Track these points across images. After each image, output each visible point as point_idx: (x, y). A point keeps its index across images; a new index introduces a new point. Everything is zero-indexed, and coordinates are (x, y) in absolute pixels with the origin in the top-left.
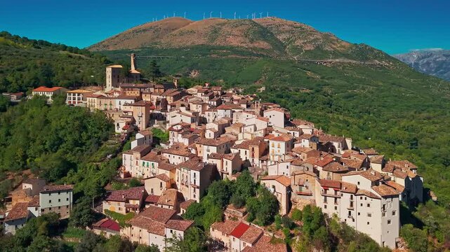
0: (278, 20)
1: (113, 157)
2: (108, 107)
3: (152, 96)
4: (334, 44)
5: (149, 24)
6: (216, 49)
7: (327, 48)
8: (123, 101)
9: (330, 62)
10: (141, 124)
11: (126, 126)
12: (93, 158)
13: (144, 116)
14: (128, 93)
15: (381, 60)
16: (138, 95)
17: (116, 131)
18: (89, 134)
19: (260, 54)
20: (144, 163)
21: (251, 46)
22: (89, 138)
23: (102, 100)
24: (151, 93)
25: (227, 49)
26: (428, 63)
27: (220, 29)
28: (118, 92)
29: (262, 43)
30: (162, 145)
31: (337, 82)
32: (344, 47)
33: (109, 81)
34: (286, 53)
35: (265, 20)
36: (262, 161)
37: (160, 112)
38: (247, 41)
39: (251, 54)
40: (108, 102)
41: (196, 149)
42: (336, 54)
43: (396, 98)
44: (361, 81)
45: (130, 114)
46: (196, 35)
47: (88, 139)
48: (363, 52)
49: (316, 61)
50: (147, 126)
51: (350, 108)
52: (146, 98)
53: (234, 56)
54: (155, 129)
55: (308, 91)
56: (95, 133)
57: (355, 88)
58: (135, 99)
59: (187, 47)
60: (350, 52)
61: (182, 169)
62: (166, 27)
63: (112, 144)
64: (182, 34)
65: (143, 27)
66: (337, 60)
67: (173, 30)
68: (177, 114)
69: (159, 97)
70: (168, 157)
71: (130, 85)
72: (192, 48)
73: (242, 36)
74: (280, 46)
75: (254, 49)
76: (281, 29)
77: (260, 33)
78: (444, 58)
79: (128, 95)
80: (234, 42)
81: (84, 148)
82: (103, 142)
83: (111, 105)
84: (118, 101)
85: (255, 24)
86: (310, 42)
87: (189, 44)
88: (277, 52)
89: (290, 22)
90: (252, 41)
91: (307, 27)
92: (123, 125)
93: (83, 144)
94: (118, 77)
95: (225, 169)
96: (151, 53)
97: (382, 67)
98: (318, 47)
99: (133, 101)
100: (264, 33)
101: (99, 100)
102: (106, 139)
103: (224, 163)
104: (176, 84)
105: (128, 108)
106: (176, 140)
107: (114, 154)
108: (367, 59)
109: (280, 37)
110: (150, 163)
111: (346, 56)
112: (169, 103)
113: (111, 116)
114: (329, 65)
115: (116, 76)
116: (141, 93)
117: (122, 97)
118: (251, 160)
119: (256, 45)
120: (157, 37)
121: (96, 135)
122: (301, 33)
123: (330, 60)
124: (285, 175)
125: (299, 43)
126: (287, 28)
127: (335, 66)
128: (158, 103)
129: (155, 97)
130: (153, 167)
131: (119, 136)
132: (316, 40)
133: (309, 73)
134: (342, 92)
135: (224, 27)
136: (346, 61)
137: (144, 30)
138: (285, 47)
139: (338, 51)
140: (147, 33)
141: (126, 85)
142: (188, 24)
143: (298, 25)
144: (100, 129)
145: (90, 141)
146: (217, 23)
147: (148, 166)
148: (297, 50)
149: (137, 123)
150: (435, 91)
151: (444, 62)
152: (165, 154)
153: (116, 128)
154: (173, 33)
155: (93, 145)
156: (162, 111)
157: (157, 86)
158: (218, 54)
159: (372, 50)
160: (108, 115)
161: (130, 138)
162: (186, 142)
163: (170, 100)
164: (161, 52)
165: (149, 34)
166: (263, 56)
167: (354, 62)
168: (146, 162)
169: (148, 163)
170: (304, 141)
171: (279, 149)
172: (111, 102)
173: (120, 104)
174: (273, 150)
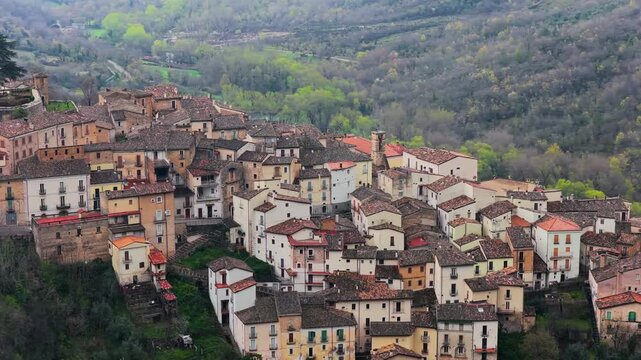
3: (119, 154)
11: (153, 257)
13: (172, 219)
14: (45, 156)
16: (80, 157)
17: (123, 272)
20: (312, 334)
36: (539, 275)
52: (100, 164)
68: (277, 202)
83: (10, 199)
84: (32, 184)
99: (86, 180)
110: (332, 332)
112: (179, 169)
124: (633, 290)
129: (129, 157)
130: (341, 338)
147: (324, 339)
153: (122, 266)
163: (180, 160)
168: (318, 332)
169: (324, 333)
170: (602, 222)
171: (568, 246)
172: (9, 189)
173: (42, 192)
174: (556, 250)
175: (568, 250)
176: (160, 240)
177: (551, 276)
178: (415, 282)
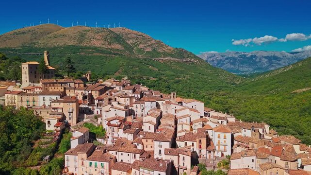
0: (127, 30)
1: (51, 158)
2: (31, 104)
3: (76, 91)
4: (164, 48)
5: (26, 29)
6: (84, 49)
7: (160, 50)
8: (47, 98)
9: (162, 60)
10: (72, 120)
11: (58, 124)
12: (29, 162)
13: (75, 112)
14: (51, 89)
15: (191, 59)
16: (62, 90)
17: (47, 128)
18: (18, 134)
19: (116, 53)
20: (91, 163)
21: (110, 47)
22: (19, 139)
23: (23, 97)
24: (75, 89)
25: (92, 49)
26: (213, 61)
27: (86, 34)
28: (40, 88)
29: (117, 45)
30: (99, 140)
31: (168, 72)
32: (170, 50)
33: (25, 76)
34: (133, 53)
35: (119, 29)
36: (210, 152)
37: (87, 106)
38: (107, 43)
39: (110, 53)
40: (31, 98)
41: (143, 144)
42: (165, 54)
43: (203, 82)
44: (182, 72)
45: (60, 110)
46: (66, 37)
47: (18, 141)
48: (181, 53)
49: (154, 59)
50: (78, 121)
51: (180, 90)
52: (71, 94)
53: (98, 54)
54: (86, 123)
55: (154, 79)
56: (24, 133)
57: (179, 76)
58: (60, 95)
59: (61, 47)
60: (173, 53)
61: (141, 169)
62: (42, 31)
63: (46, 143)
64: (55, 37)
65: (22, 30)
66: (166, 58)
67: (48, 33)
68: (111, 109)
69: (84, 92)
70: (115, 155)
71: (51, 81)
72: (65, 48)
73: (103, 40)
74: (129, 48)
75: (112, 49)
76: (129, 36)
77: (115, 38)
78: (221, 58)
79: (51, 90)
80: (97, 44)
81: (15, 151)
82: (34, 141)
83: (34, 101)
84: (41, 97)
85: (112, 32)
86: (149, 46)
87: (62, 44)
88: (128, 52)
89: (134, 32)
90: (110, 44)
91: (147, 35)
92: (54, 122)
93: (13, 147)
94: (35, 73)
95: (181, 164)
96: (30, 51)
97: (192, 63)
98: (154, 50)
99: (58, 97)
100: (118, 38)
101: (20, 97)
102: (38, 138)
103: (181, 158)
104: (88, 78)
105: (56, 105)
106: (116, 135)
107: (52, 155)
108: (184, 58)
109: (129, 42)
110: (99, 163)
111: (172, 56)
112: (95, 97)
113: (39, 113)
114: (162, 62)
115: (33, 72)
116: (65, 89)
117: (45, 93)
118: (198, 152)
119: (113, 46)
120: (35, 39)
121: (26, 135)
122: (143, 39)
123: (162, 58)
124: (250, 168)
125: (142, 46)
126: (133, 36)
127: (165, 62)
128: (85, 97)
129: (79, 92)
130: (103, 167)
131: (51, 133)
132: (152, 45)
133: (150, 67)
134: (172, 79)
135: (88, 33)
136: (172, 59)
137: (24, 33)
138: (133, 49)
139: (166, 52)
140: (26, 35)
141: (46, 81)
142: (60, 29)
143: (140, 34)
144: (29, 128)
145: (21, 142)
146: (83, 30)
147: (96, 166)
148: (141, 51)
149: (67, 119)
150: (222, 78)
151: (221, 60)
152: (111, 152)
153: (47, 126)
154: (48, 36)
155: (25, 146)
156: (89, 105)
157: (76, 81)
158: (86, 52)
159: (186, 52)
160: (35, 112)
161: (64, 135)
162: (130, 137)
163: (95, 94)
164: (40, 50)
165: (29, 36)
166: (119, 55)
167: (177, 59)
168: (93, 162)
169: (96, 163)
170: (245, 131)
171: (225, 140)
172: (34, 98)
173: (44, 100)
174: (219, 141)
175: (225, 141)
176: (70, 119)
177: (216, 152)
178: (149, 146)
